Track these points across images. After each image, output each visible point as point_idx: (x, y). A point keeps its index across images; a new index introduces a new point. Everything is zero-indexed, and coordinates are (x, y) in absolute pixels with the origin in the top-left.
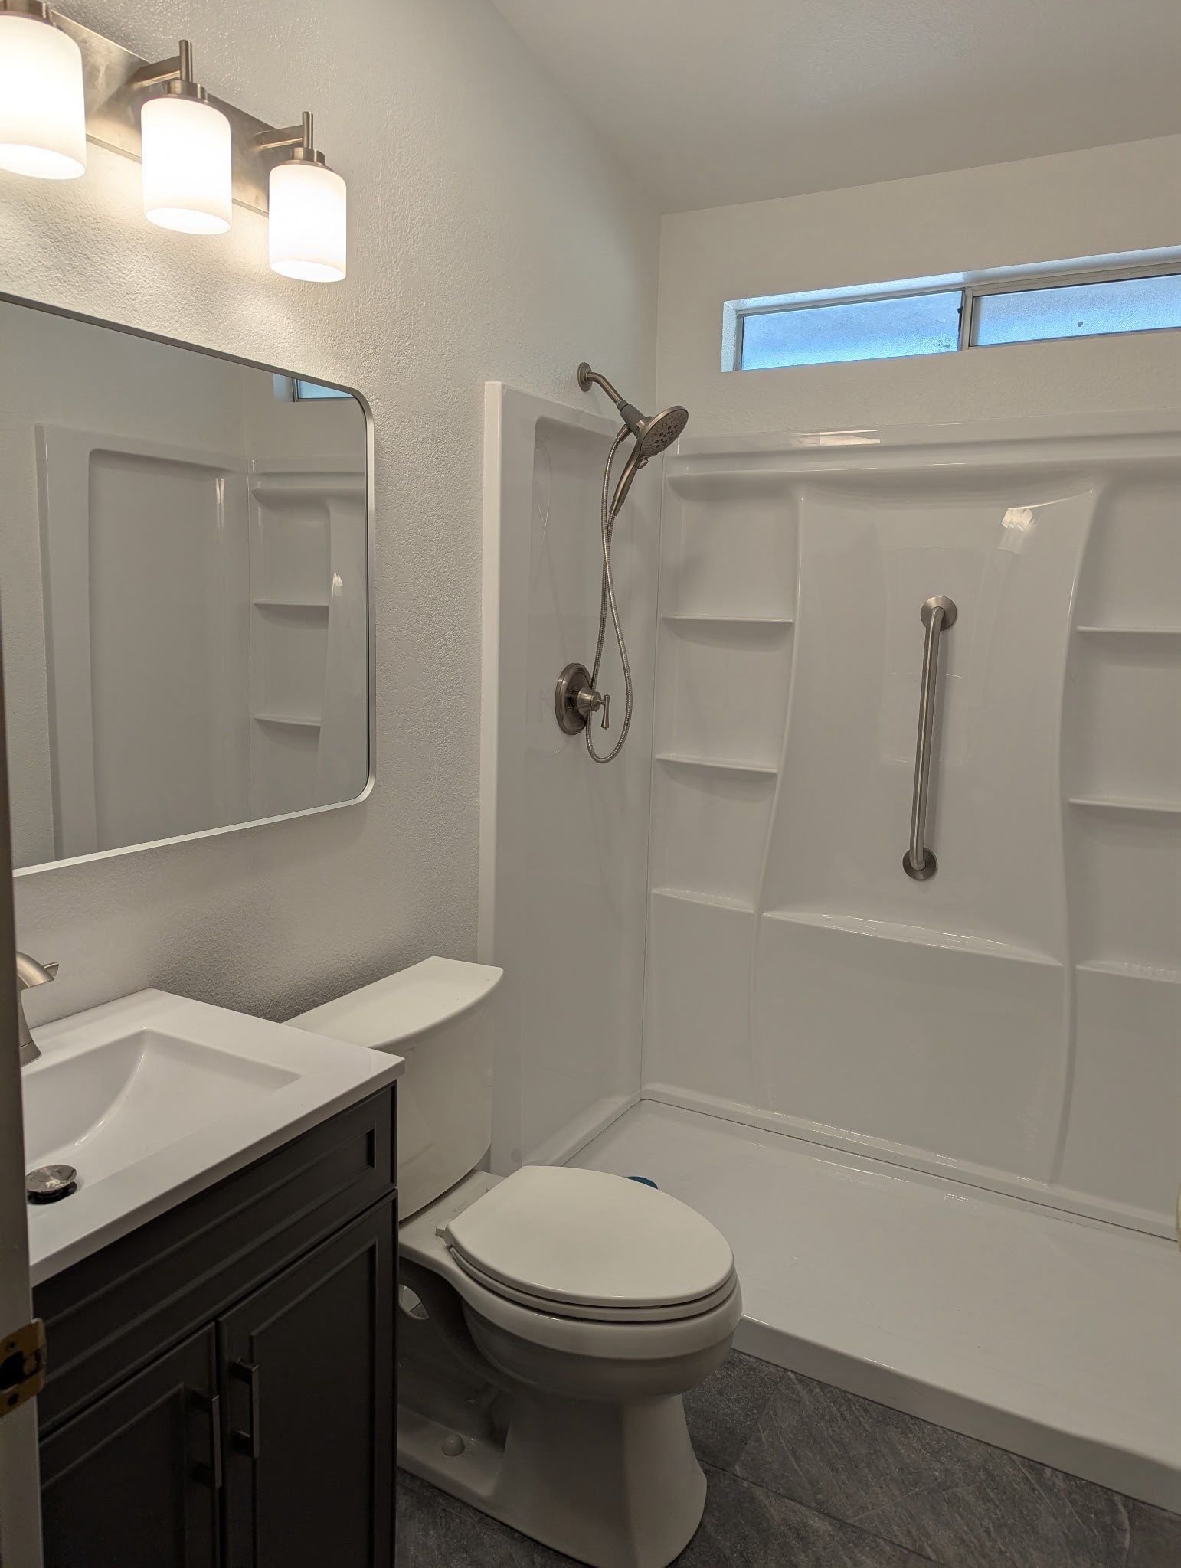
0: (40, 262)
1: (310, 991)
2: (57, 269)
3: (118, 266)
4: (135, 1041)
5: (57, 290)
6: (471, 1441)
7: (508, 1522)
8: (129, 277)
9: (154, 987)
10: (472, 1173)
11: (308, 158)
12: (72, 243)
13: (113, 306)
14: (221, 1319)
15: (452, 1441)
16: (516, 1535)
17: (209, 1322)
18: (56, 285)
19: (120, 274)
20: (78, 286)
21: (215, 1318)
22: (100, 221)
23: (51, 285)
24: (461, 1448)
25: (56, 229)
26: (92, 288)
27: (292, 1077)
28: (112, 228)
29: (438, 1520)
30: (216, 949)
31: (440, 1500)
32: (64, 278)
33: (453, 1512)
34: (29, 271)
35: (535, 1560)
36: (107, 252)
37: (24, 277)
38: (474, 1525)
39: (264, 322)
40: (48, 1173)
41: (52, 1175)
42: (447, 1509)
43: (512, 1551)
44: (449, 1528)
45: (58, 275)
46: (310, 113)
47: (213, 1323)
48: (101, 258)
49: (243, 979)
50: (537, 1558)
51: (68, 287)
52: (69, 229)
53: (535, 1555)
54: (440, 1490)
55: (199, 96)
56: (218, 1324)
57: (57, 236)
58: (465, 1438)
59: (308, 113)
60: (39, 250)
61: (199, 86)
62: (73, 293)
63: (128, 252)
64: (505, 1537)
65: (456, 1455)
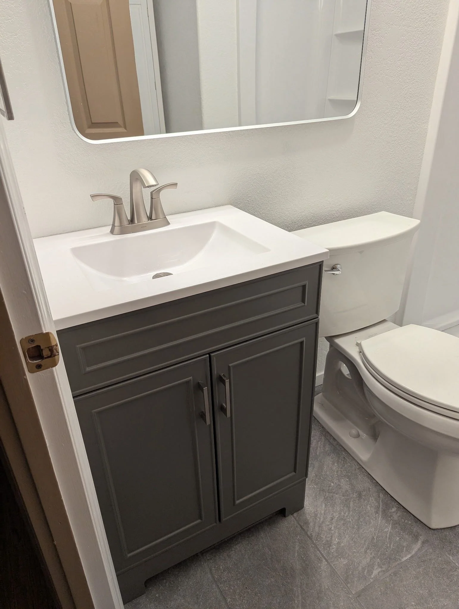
4: (212, 225)
6: (364, 435)
7: (371, 475)
9: (231, 205)
10: (384, 321)
14: (212, 355)
15: (354, 432)
16: (374, 481)
17: (206, 354)
21: (209, 354)
24: (358, 436)
27: (266, 250)
29: (340, 461)
31: (344, 453)
33: (348, 460)
35: (380, 496)
38: (356, 469)
42: (345, 457)
43: (370, 487)
44: (344, 466)
47: (208, 355)
50: (381, 495)
53: (381, 494)
54: (345, 449)
56: (210, 357)
58: (361, 433)
64: (369, 481)
65: (354, 438)
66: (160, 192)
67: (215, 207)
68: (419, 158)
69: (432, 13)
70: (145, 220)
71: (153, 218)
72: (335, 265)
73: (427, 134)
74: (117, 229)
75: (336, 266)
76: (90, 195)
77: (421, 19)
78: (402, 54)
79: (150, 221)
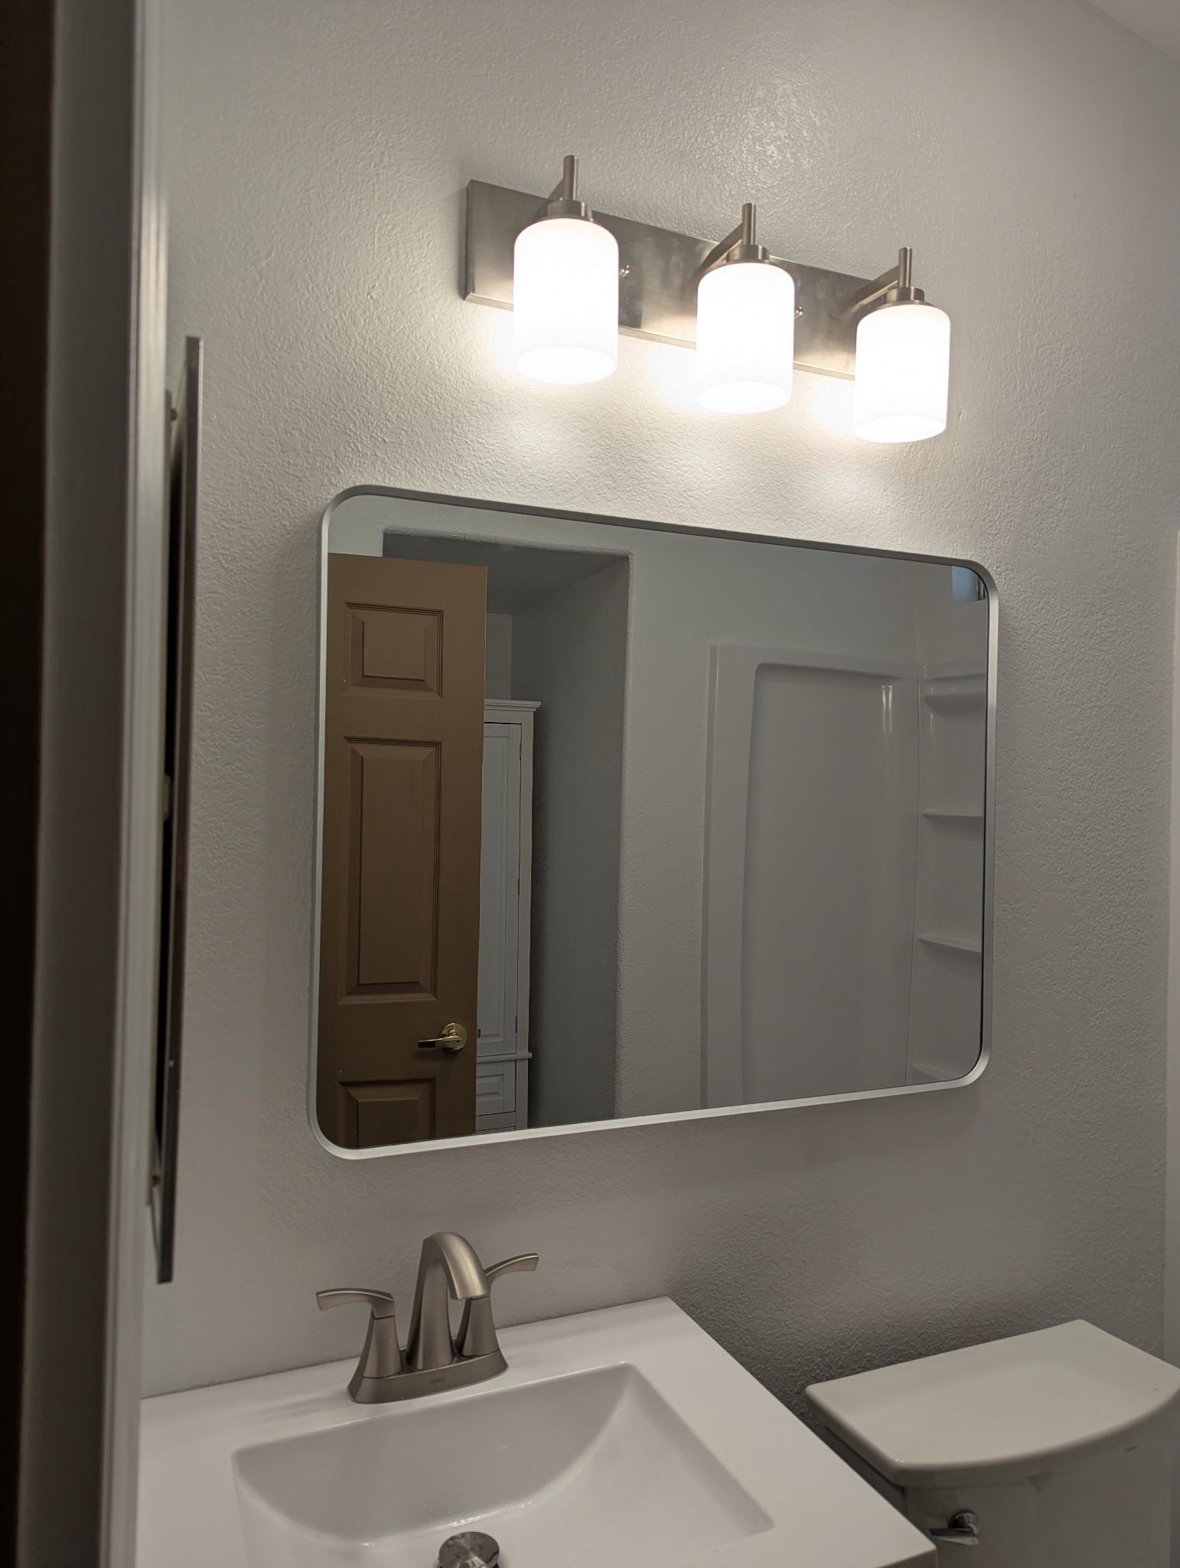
0: (588, 472)
1: (890, 1335)
2: (607, 476)
3: (676, 463)
4: (619, 1376)
5: (605, 498)
8: (688, 473)
9: (672, 1297)
11: (904, 298)
12: (625, 447)
13: (667, 506)
18: (605, 493)
19: (678, 472)
20: (630, 491)
22: (658, 419)
23: (599, 494)
25: (608, 435)
26: (645, 490)
28: (671, 424)
30: (757, 1258)
32: (614, 485)
34: (577, 482)
36: (665, 451)
37: (570, 489)
39: (853, 499)
40: (467, 1546)
41: (472, 1549)
45: (607, 482)
46: (908, 248)
48: (657, 458)
49: (792, 1303)
51: (619, 493)
52: (623, 433)
55: (760, 257)
57: (609, 442)
59: (905, 249)
60: (588, 460)
61: (760, 247)
62: (622, 499)
63: (689, 447)
66: (493, 1280)
67: (631, 1302)
68: (1156, 1174)
69: (1134, 867)
70: (443, 1360)
71: (466, 1351)
72: (957, 1514)
73: (1166, 1117)
74: (367, 1385)
75: (963, 1517)
76: (318, 1294)
77: (1111, 878)
78: (1077, 945)
79: (457, 1362)
